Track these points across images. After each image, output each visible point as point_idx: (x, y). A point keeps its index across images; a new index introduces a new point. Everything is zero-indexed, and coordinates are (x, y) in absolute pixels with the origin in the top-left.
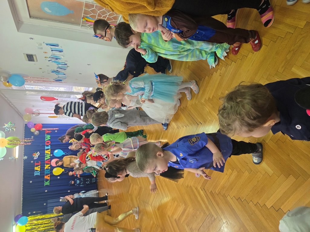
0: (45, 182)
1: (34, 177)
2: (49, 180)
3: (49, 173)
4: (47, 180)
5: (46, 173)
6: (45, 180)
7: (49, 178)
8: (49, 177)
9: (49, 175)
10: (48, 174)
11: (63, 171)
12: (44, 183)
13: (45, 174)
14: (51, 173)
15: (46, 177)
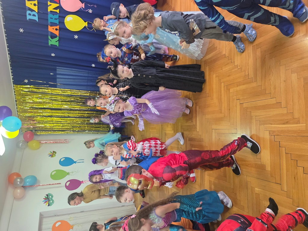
0: (49, 37)
1: (26, 21)
2: (58, 37)
3: (57, 22)
4: (53, 36)
5: (50, 20)
6: (49, 34)
7: (57, 33)
8: (56, 29)
9: (58, 27)
10: (55, 24)
11: (85, 27)
12: (48, 39)
13: (49, 22)
14: (62, 23)
15: (51, 29)
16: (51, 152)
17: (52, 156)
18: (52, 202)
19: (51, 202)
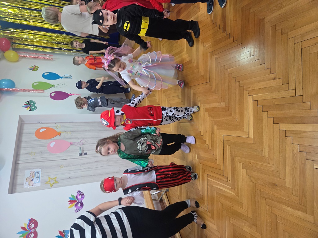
16: (32, 66)
17: (33, 69)
18: (35, 108)
19: (33, 107)
